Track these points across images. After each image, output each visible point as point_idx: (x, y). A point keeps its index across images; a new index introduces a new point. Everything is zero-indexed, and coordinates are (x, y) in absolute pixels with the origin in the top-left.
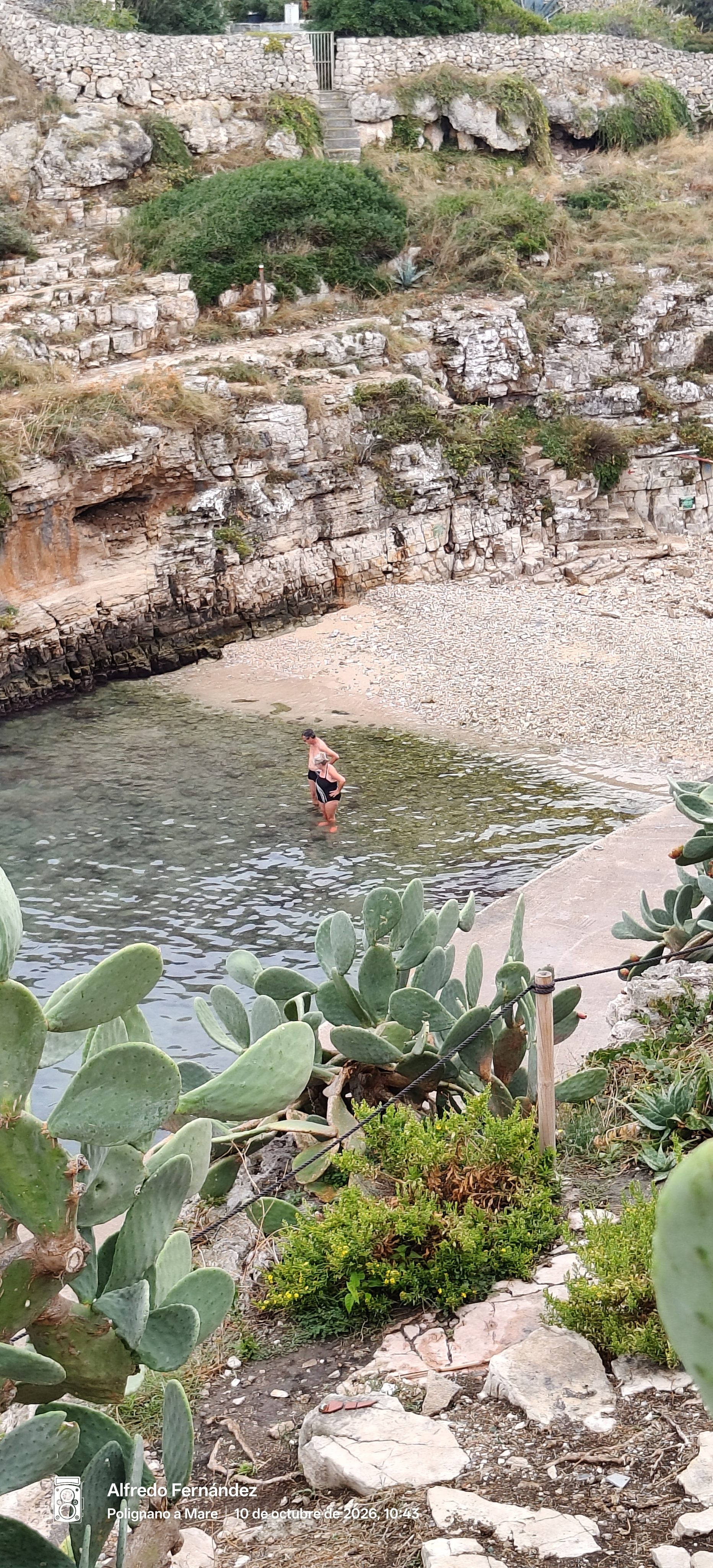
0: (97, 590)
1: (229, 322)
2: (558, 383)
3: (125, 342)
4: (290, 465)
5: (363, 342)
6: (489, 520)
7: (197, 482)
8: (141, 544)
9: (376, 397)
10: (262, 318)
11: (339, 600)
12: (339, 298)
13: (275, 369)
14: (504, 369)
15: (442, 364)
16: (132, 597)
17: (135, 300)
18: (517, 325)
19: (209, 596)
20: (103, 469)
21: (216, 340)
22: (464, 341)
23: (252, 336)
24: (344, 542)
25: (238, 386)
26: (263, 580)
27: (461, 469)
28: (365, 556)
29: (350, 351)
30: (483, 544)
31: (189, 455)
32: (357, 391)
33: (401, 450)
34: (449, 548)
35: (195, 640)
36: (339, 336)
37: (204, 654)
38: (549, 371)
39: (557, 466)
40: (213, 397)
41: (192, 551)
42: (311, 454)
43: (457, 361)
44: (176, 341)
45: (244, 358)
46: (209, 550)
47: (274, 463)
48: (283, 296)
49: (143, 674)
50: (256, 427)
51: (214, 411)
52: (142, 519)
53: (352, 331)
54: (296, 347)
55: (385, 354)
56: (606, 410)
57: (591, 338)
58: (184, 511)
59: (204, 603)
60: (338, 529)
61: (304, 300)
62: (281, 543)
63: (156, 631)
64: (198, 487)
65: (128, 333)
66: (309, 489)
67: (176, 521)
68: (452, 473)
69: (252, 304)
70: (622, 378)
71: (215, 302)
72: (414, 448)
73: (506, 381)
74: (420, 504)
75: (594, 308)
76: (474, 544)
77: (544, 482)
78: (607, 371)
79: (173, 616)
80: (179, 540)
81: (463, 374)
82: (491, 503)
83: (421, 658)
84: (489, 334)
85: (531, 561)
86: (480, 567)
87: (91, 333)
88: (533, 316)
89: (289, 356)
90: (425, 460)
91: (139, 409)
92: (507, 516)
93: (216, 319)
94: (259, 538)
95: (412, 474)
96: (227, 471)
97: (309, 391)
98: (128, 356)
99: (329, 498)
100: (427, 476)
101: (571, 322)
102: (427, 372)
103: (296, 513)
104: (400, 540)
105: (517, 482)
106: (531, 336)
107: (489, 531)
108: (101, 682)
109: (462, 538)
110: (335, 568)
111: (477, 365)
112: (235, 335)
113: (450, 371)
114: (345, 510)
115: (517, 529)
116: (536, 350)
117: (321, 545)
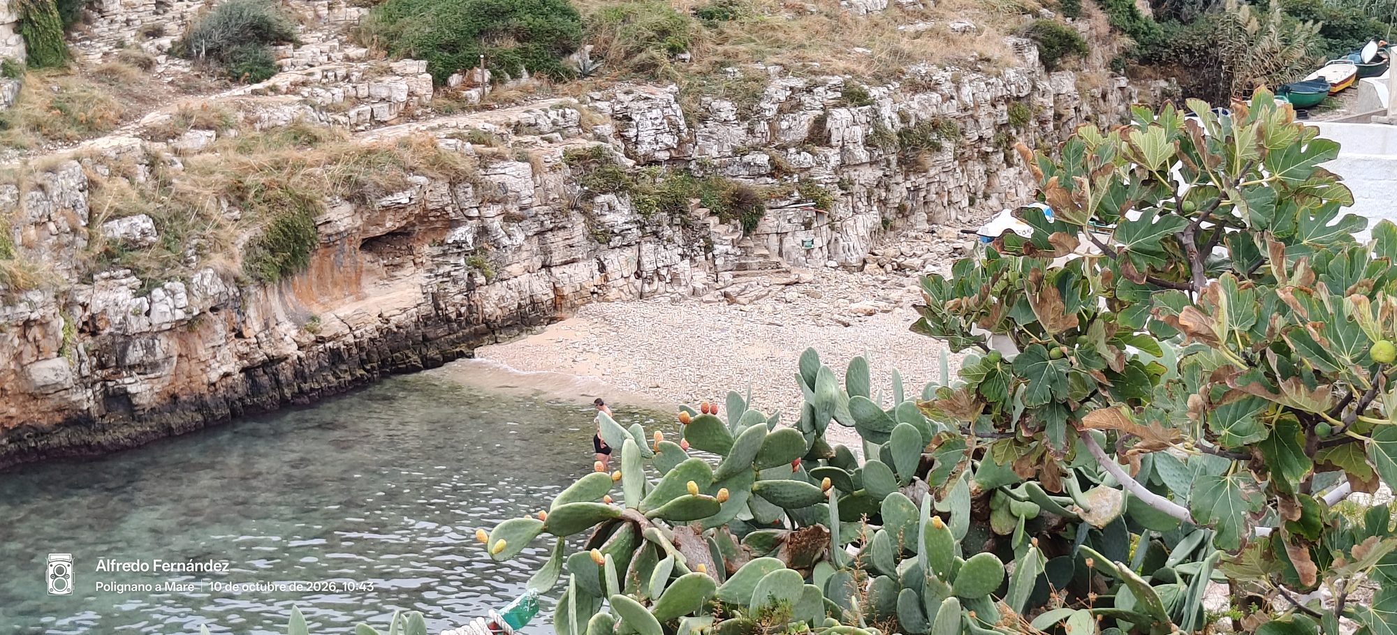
0: (377, 304)
1: (458, 99)
2: (708, 151)
3: (383, 112)
4: (521, 209)
5: (564, 116)
6: (668, 254)
7: (452, 221)
8: (409, 269)
9: (580, 158)
10: (482, 97)
11: (558, 314)
12: (537, 83)
13: (502, 135)
14: (668, 140)
15: (620, 135)
16: (405, 310)
17: (387, 79)
18: (675, 106)
19: (463, 310)
20: (387, 208)
21: (449, 112)
22: (637, 118)
23: (476, 109)
24: (561, 269)
25: (479, 147)
26: (502, 298)
27: (646, 214)
28: (577, 280)
29: (554, 123)
30: (663, 272)
31: (447, 199)
32: (565, 153)
33: (601, 199)
34: (638, 275)
35: (454, 344)
36: (545, 111)
37: (461, 355)
38: (700, 142)
39: (712, 214)
40: (463, 155)
41: (449, 275)
42: (536, 201)
43: (632, 133)
44: (419, 112)
45: (480, 126)
46: (462, 274)
47: (509, 206)
48: (496, 80)
49: (417, 370)
50: (496, 179)
51: (465, 165)
52: (410, 249)
53: (553, 107)
54: (514, 119)
55: (579, 126)
56: (744, 172)
57: (732, 117)
58: (442, 243)
59: (459, 315)
60: (557, 258)
61: (511, 83)
62: (515, 269)
63: (424, 337)
64: (452, 224)
65: (386, 105)
66: (536, 228)
67: (437, 250)
68: (639, 217)
69: (475, 85)
70: (754, 148)
71: (445, 83)
72: (610, 197)
73: (669, 149)
74: (616, 241)
75: (730, 94)
76: (657, 272)
77: (706, 225)
78: (743, 143)
79: (436, 326)
80: (438, 266)
81: (636, 143)
82: (669, 241)
83: (637, 356)
84: (655, 113)
85: (699, 286)
86: (662, 290)
87: (354, 105)
88: (686, 99)
89: (509, 125)
90: (619, 207)
91: (411, 163)
92: (680, 251)
93: (447, 96)
94: (500, 264)
95: (609, 218)
96: (475, 213)
97: (533, 152)
98: (385, 123)
99: (549, 235)
100: (621, 220)
101: (716, 105)
102: (611, 139)
103: (526, 246)
104: (602, 268)
105: (685, 225)
106: (686, 115)
107: (668, 262)
108: (384, 375)
109: (648, 267)
110: (555, 289)
111: (647, 136)
112: (463, 109)
113: (626, 140)
114: (561, 244)
115: (687, 261)
116: (689, 126)
117: (543, 271)
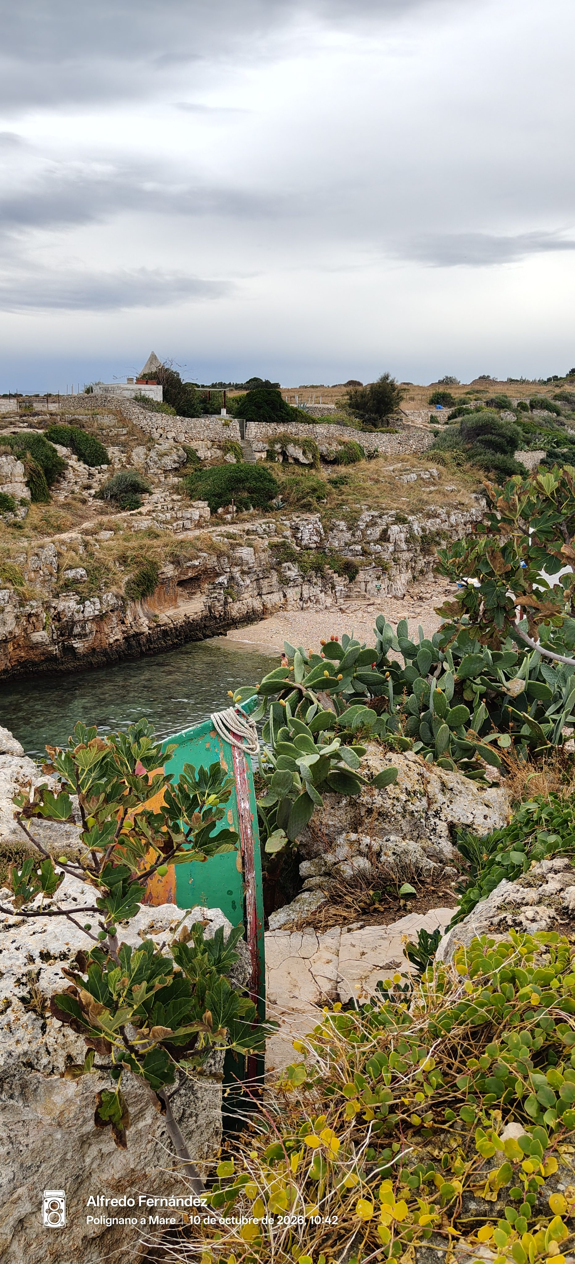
0: (184, 610)
1: (222, 519)
2: (334, 544)
3: (188, 524)
4: (249, 569)
5: (269, 527)
6: (315, 590)
7: (218, 573)
8: (198, 595)
9: (276, 546)
10: (232, 518)
11: (264, 617)
12: (257, 512)
13: (241, 535)
14: (315, 538)
15: (294, 536)
16: (196, 613)
17: (190, 510)
18: (319, 523)
19: (222, 613)
20: (189, 567)
21: (218, 525)
22: (302, 528)
23: (230, 524)
24: (266, 596)
25: (231, 541)
26: (240, 609)
27: (305, 572)
28: (273, 601)
29: (264, 530)
30: (312, 598)
31: (216, 564)
32: (269, 544)
33: (284, 565)
34: (301, 599)
35: (218, 629)
36: (261, 525)
37: (221, 634)
38: (330, 540)
39: (335, 572)
40: (223, 544)
41: (216, 597)
42: (256, 565)
43: (299, 535)
44: (204, 525)
45: (231, 531)
46: (222, 597)
47: (243, 567)
48: (239, 511)
49: (201, 640)
50: (238, 555)
51: (224, 548)
52: (199, 586)
53: (264, 523)
54: (246, 528)
55: (276, 532)
56: (350, 554)
57: (345, 529)
58: (213, 583)
59: (220, 616)
60: (264, 591)
61: (245, 512)
62: (245, 595)
63: (205, 625)
64: (218, 575)
65: (189, 521)
66: (255, 577)
67: (211, 587)
68: (302, 573)
69: (229, 513)
70: (355, 543)
71: (216, 512)
72: (289, 564)
73: (316, 542)
74: (291, 584)
75: (344, 518)
76: (309, 598)
77: (332, 577)
78: (350, 540)
79: (210, 619)
80: (211, 593)
81: (301, 540)
82: (315, 584)
83: (300, 636)
84: (310, 526)
85: (329, 605)
86: (311, 606)
87: (175, 521)
88: (324, 520)
89: (244, 531)
90: (293, 568)
91: (200, 547)
92: (320, 589)
93: (216, 517)
94: (239, 593)
95: (289, 573)
96: (228, 570)
97: (255, 543)
98: (189, 529)
99: (261, 580)
100: (294, 574)
101: (337, 523)
102: (290, 538)
103: (251, 585)
104: (285, 596)
105: (323, 577)
106: (324, 527)
107: (314, 594)
108: (186, 642)
109: (306, 596)
110: (264, 605)
111: (306, 536)
112: (224, 523)
113: (297, 538)
114: (266, 585)
115: (323, 593)
116: (325, 532)
117: (258, 597)
